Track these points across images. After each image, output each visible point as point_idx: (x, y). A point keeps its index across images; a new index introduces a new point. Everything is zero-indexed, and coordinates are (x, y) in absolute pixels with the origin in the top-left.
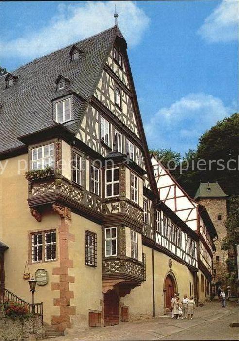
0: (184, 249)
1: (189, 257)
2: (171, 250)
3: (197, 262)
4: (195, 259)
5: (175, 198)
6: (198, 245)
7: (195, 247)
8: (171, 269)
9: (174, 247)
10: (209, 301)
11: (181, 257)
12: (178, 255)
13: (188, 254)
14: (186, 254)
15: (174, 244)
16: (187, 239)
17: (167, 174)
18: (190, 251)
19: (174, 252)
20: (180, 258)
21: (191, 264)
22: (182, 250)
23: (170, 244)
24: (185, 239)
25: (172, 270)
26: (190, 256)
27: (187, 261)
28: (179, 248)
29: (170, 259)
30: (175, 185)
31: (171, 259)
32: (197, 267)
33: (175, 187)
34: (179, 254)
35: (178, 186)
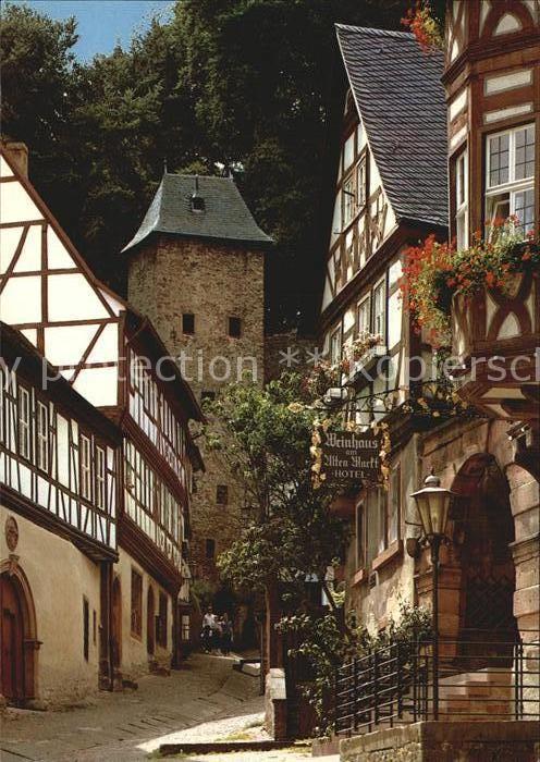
0: (64, 480)
1: (84, 509)
2: (15, 486)
3: (113, 527)
4: (105, 514)
5: (45, 272)
6: (121, 459)
7: (107, 471)
8: (15, 553)
9: (26, 472)
10: (162, 672)
11: (53, 509)
12: (43, 502)
13: (79, 498)
14: (72, 496)
15: (28, 464)
16: (76, 441)
17: (17, 177)
18: (88, 483)
19: (26, 492)
20: (51, 515)
21: (89, 531)
22: (55, 483)
23: (14, 462)
24: (71, 443)
25: (18, 558)
26: (89, 505)
27: (74, 523)
28: (47, 477)
29: (13, 518)
30: (44, 223)
31: (16, 516)
32: (113, 544)
33: (44, 232)
34: (45, 496)
35: (53, 227)
